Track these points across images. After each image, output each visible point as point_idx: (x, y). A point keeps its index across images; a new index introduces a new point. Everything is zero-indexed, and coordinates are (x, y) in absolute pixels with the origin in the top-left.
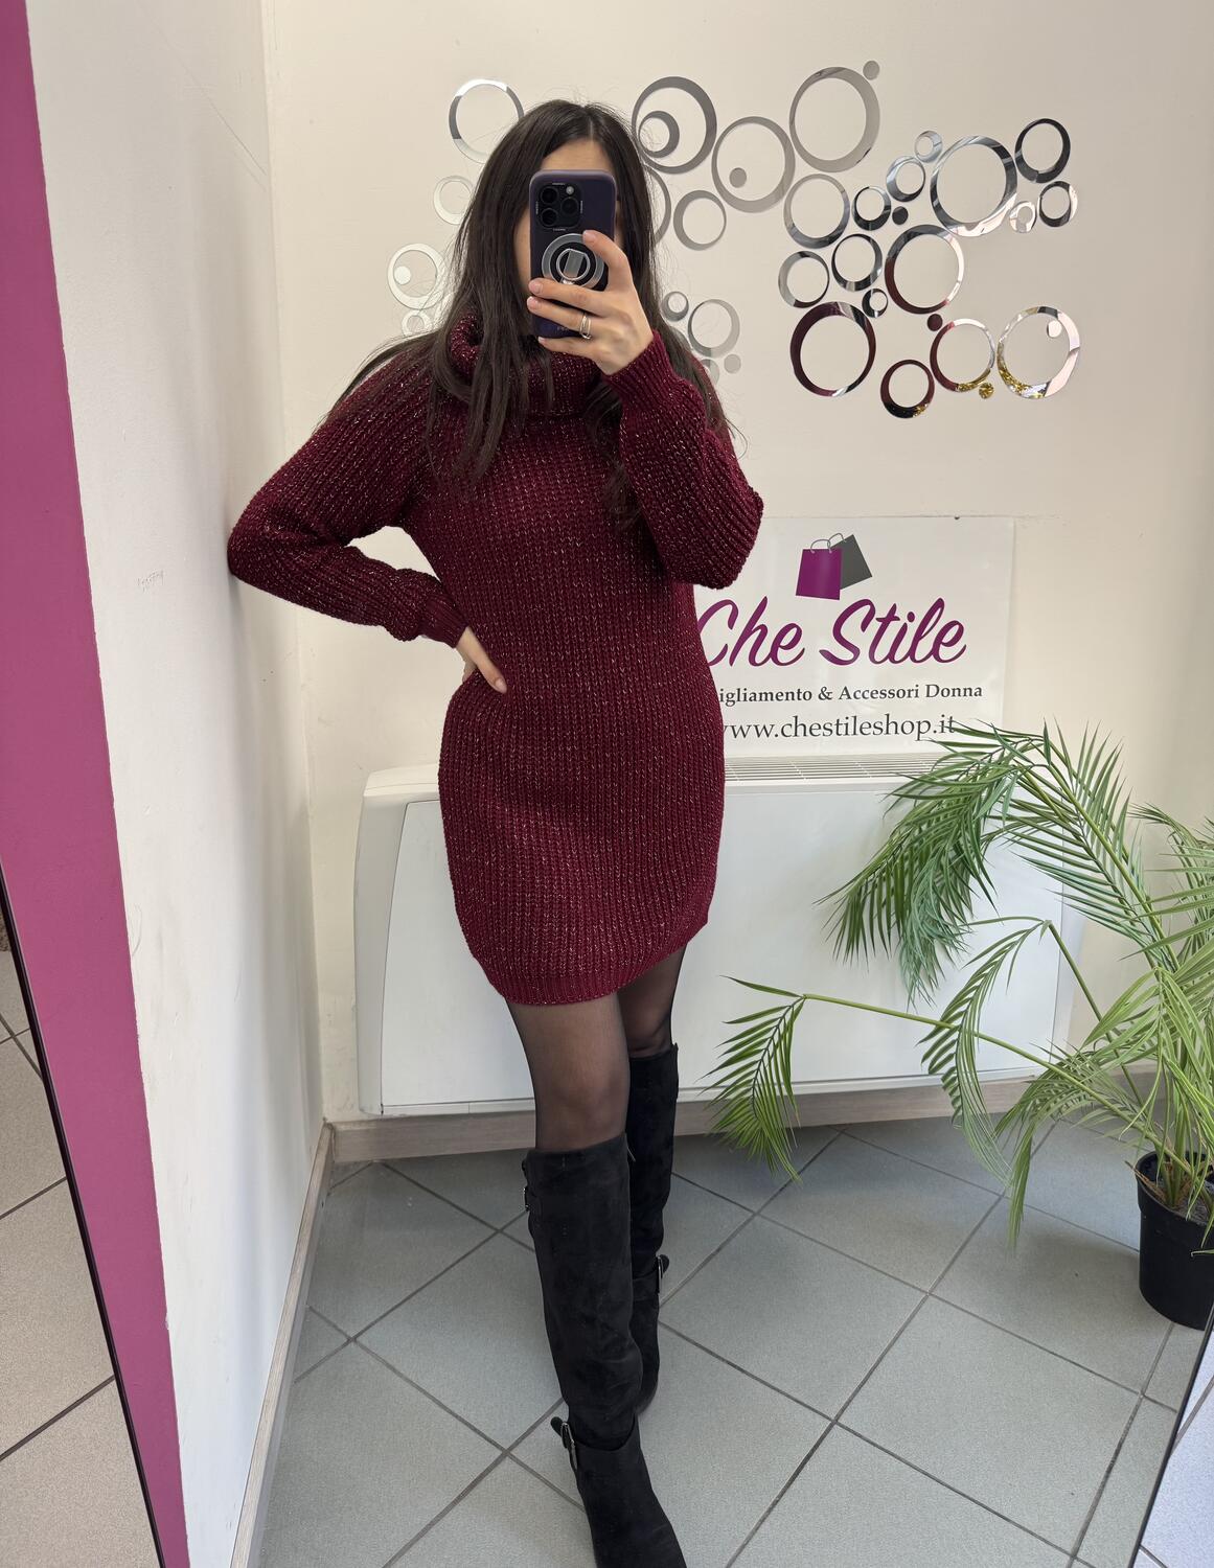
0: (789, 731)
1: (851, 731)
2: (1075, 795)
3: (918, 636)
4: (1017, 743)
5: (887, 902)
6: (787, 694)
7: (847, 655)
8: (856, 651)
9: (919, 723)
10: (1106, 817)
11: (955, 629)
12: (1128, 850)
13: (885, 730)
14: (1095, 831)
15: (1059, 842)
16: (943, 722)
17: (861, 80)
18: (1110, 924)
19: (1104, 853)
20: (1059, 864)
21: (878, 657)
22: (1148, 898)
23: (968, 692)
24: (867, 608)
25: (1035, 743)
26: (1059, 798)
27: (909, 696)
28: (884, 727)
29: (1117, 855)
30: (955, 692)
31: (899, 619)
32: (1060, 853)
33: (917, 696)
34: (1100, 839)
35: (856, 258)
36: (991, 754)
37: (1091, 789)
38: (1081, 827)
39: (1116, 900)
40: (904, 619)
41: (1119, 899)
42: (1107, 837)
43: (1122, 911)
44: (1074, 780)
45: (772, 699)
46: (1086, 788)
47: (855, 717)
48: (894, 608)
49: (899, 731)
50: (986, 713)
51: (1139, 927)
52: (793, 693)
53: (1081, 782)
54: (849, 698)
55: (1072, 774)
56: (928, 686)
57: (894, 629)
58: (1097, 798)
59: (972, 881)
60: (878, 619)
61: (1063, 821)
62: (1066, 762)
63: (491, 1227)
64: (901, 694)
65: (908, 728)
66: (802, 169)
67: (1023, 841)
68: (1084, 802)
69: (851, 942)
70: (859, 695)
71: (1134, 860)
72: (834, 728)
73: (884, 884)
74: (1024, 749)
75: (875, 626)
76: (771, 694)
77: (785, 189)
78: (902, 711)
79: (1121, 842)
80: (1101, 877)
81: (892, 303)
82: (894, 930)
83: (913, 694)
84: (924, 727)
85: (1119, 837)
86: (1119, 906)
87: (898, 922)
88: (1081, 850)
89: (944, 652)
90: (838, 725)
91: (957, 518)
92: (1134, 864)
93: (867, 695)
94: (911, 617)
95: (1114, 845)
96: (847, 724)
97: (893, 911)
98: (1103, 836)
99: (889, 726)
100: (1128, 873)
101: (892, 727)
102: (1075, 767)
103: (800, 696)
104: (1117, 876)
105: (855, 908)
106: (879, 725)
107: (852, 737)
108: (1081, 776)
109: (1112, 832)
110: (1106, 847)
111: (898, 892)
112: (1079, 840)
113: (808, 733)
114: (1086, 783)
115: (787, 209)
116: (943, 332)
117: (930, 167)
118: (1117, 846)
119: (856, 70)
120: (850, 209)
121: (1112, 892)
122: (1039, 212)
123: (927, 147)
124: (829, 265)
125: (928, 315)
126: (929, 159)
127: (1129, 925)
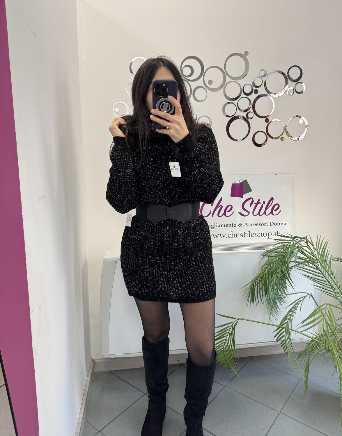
0: (230, 236)
3: (267, 208)
4: (297, 239)
5: (262, 288)
6: (229, 225)
7: (246, 213)
8: (249, 212)
9: (268, 233)
10: (326, 261)
11: (277, 206)
12: (333, 271)
13: (258, 236)
15: (312, 269)
16: (275, 233)
17: (244, 56)
19: (326, 272)
20: (312, 276)
21: (255, 214)
22: (339, 286)
23: (282, 224)
24: (251, 200)
25: (303, 239)
26: (311, 256)
27: (265, 225)
28: (258, 235)
29: (329, 273)
30: (278, 224)
31: (260, 203)
32: (312, 272)
33: (267, 225)
34: (324, 268)
35: (244, 103)
37: (320, 253)
38: (318, 264)
39: (330, 287)
40: (262, 203)
41: (331, 286)
42: (326, 267)
43: (332, 290)
45: (225, 227)
46: (319, 253)
47: (249, 232)
48: (259, 200)
49: (263, 235)
50: (287, 231)
51: (338, 295)
52: (231, 225)
54: (247, 226)
55: (314, 248)
56: (270, 223)
57: (259, 206)
58: (322, 256)
59: (287, 282)
60: (255, 203)
61: (313, 263)
62: (312, 245)
64: (263, 225)
65: (265, 235)
66: (228, 80)
67: (301, 269)
69: (252, 300)
70: (250, 225)
71: (335, 274)
74: (300, 241)
75: (254, 205)
76: (225, 225)
77: (223, 85)
78: (263, 230)
80: (325, 280)
81: (255, 115)
82: (264, 297)
83: (266, 225)
84: (270, 234)
85: (330, 267)
87: (265, 294)
88: (319, 271)
89: (274, 212)
90: (244, 234)
91: (276, 174)
93: (252, 225)
94: (264, 202)
96: (247, 234)
97: (264, 291)
100: (333, 278)
101: (260, 234)
102: (315, 247)
103: (233, 226)
104: (330, 279)
105: (252, 289)
106: (256, 234)
107: (248, 237)
108: (317, 249)
109: (327, 266)
110: (326, 270)
111: (265, 285)
112: (317, 268)
113: (236, 236)
114: (318, 251)
115: (224, 90)
116: (270, 123)
117: (264, 78)
118: (329, 270)
119: (242, 53)
120: (242, 90)
121: (329, 284)
122: (295, 90)
123: (263, 74)
124: (236, 105)
125: (265, 118)
126: (263, 76)
127: (335, 294)
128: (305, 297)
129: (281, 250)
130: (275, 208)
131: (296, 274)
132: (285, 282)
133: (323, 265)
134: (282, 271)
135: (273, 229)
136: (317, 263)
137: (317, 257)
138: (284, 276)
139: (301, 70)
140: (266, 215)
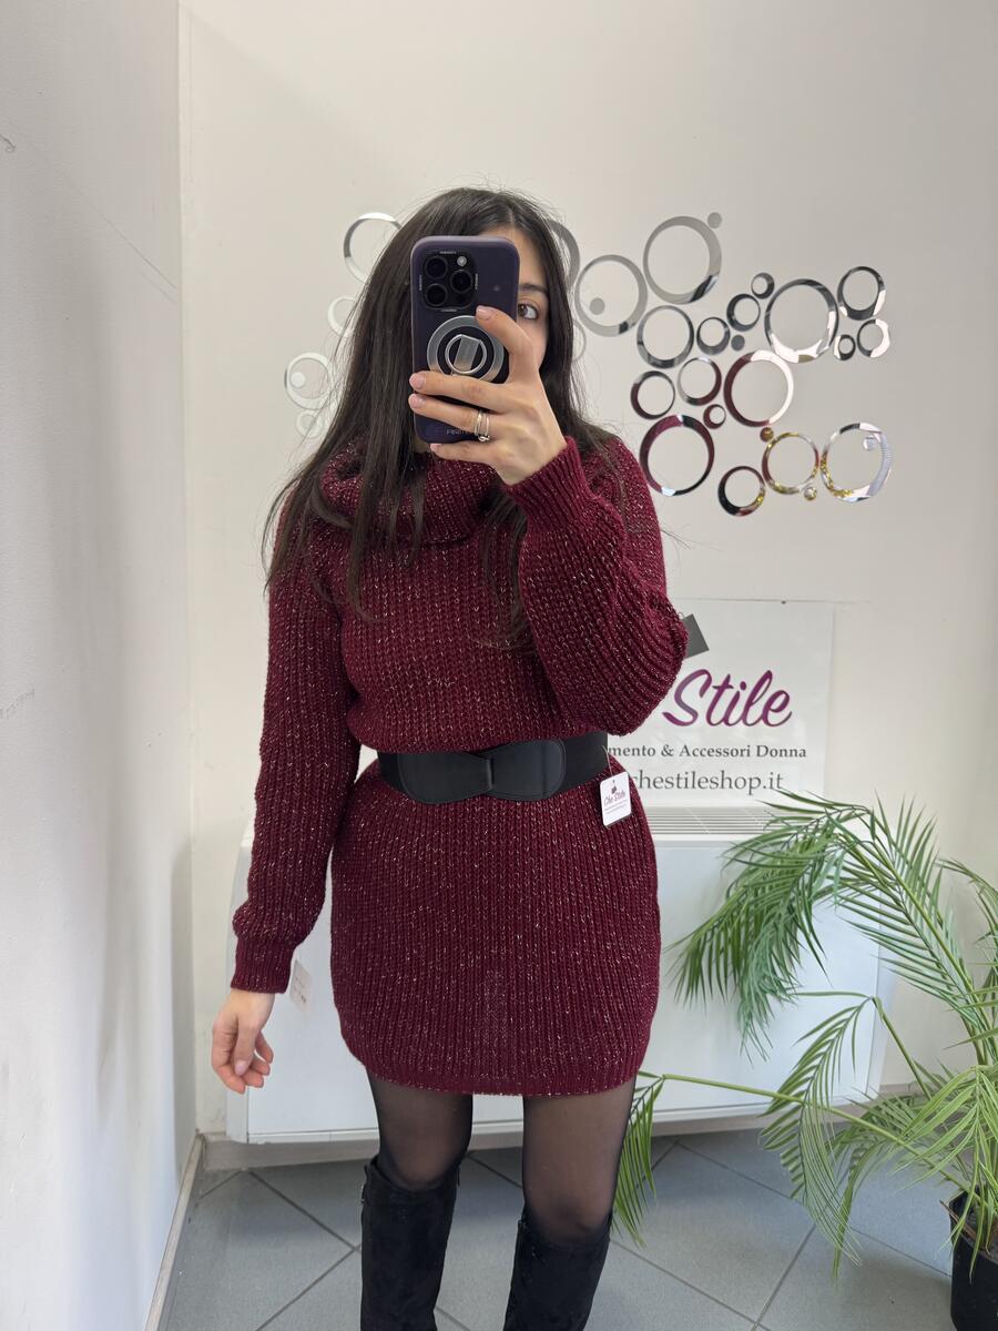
1: (690, 784)
2: (894, 863)
3: (750, 703)
4: (841, 811)
5: (724, 950)
6: (634, 750)
7: (686, 717)
8: (695, 714)
9: (751, 780)
10: (923, 885)
11: (780, 699)
12: (943, 916)
13: (719, 785)
14: (912, 900)
15: (876, 904)
16: (771, 779)
17: (706, 228)
18: (929, 989)
19: (921, 919)
20: (876, 926)
21: (714, 720)
22: (961, 961)
23: (794, 753)
24: (703, 678)
25: (858, 812)
26: (877, 862)
27: (741, 755)
28: (720, 782)
29: (932, 922)
30: (782, 753)
31: (732, 687)
33: (748, 755)
34: (917, 906)
35: (698, 377)
36: (818, 820)
37: (909, 858)
38: (900, 893)
39: (934, 966)
40: (737, 688)
41: (938, 964)
42: (923, 903)
44: (893, 848)
46: (904, 856)
47: (694, 773)
48: (728, 678)
49: (733, 785)
50: (808, 781)
51: (955, 992)
52: (638, 749)
53: (899, 850)
54: (688, 754)
55: (891, 842)
56: (759, 747)
57: (728, 695)
58: (914, 867)
59: (800, 936)
60: (715, 687)
61: (883, 886)
62: (886, 831)
63: (348, 1244)
64: (735, 752)
65: (740, 783)
66: (653, 300)
67: (849, 904)
68: (901, 871)
69: (691, 985)
70: (697, 753)
71: (949, 925)
72: (675, 782)
73: (722, 934)
74: (848, 818)
75: (711, 693)
76: (620, 750)
77: (638, 316)
78: (738, 768)
79: (936, 907)
80: (920, 942)
81: (730, 417)
82: (731, 978)
83: (745, 753)
84: (755, 783)
85: (934, 903)
86: (935, 969)
87: (734, 971)
88: (900, 915)
89: (773, 717)
90: (678, 779)
91: (784, 603)
92: (949, 929)
93: (705, 753)
94: (743, 686)
95: (930, 912)
96: (686, 779)
97: (730, 960)
98: (920, 904)
99: (723, 781)
100: (943, 939)
101: (727, 782)
102: (894, 837)
103: (646, 752)
104: (933, 941)
105: (695, 954)
106: (715, 780)
107: (690, 790)
108: (899, 845)
109: (927, 900)
110: (923, 915)
111: (735, 943)
112: (898, 905)
113: (652, 785)
114: (903, 851)
115: (640, 336)
116: (774, 443)
117: (764, 303)
118: (933, 912)
119: (700, 218)
120: (695, 336)
121: (929, 956)
122: (857, 343)
123: (762, 286)
124: (675, 382)
125: (760, 429)
126: (763, 296)
127: (946, 989)
128: (859, 1009)
129: (788, 842)
130: (776, 704)
131: (827, 917)
132: (794, 938)
133: (915, 897)
134: (791, 910)
135: (764, 767)
136: (897, 887)
137: (899, 872)
138: (796, 921)
139: (880, 283)
140: (746, 724)
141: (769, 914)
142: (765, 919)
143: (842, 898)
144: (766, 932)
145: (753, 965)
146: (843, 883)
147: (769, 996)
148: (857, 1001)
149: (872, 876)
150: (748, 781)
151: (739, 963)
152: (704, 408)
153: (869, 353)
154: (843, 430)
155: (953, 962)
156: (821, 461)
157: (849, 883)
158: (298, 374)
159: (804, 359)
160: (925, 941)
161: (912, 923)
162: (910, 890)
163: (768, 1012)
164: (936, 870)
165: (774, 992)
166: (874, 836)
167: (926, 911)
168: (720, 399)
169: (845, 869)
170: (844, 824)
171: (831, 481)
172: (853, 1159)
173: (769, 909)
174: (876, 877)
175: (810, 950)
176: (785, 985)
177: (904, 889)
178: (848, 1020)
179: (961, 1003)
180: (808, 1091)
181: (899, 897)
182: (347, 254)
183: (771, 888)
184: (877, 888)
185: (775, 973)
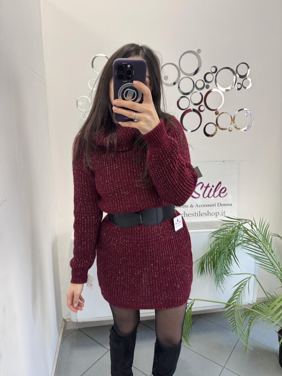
1: (199, 215)
2: (258, 235)
3: (215, 191)
4: (242, 221)
5: (210, 262)
7: (197, 196)
8: (199, 195)
9: (216, 213)
10: (267, 241)
11: (224, 189)
12: (273, 250)
14: (264, 246)
15: (254, 248)
16: (222, 213)
17: (197, 53)
18: (269, 271)
20: (254, 254)
21: (205, 196)
22: (279, 263)
23: (228, 205)
24: (201, 184)
25: (247, 221)
26: (253, 235)
28: (207, 214)
29: (270, 252)
30: (225, 205)
31: (209, 187)
32: (255, 251)
35: (196, 97)
36: (236, 224)
37: (263, 234)
38: (261, 244)
39: (271, 264)
40: (211, 187)
42: (267, 247)
43: (273, 267)
44: (258, 231)
46: (261, 233)
47: (200, 212)
48: (208, 184)
49: (211, 215)
50: (233, 213)
51: (277, 272)
53: (260, 232)
54: (198, 207)
55: (257, 229)
56: (218, 204)
57: (209, 189)
58: (264, 236)
59: (232, 257)
60: (205, 187)
61: (256, 242)
62: (256, 226)
63: (107, 349)
64: (211, 206)
65: (213, 214)
66: (182, 75)
67: (246, 248)
68: (261, 238)
69: (201, 272)
70: (200, 206)
71: (275, 252)
72: (194, 215)
73: (210, 258)
74: (245, 223)
75: (204, 189)
77: (178, 80)
78: (212, 210)
81: (206, 108)
82: (213, 270)
83: (214, 205)
84: (217, 214)
85: (270, 247)
86: (271, 266)
87: (213, 268)
88: (261, 250)
89: (222, 195)
90: (195, 214)
91: (224, 161)
92: (275, 254)
93: (203, 206)
94: (213, 186)
96: (198, 213)
97: (212, 265)
98: (266, 247)
99: (208, 214)
100: (273, 256)
101: (209, 214)
102: (258, 228)
103: (186, 207)
104: (270, 257)
105: (202, 264)
106: (206, 214)
107: (199, 217)
108: (260, 230)
109: (268, 246)
110: (267, 250)
111: (214, 260)
112: (260, 248)
113: (188, 215)
114: (261, 232)
115: (179, 86)
116: (219, 115)
117: (215, 75)
118: (270, 249)
119: (195, 51)
120: (195, 85)
121: (270, 262)
122: (242, 85)
123: (214, 70)
124: (190, 99)
125: (215, 111)
126: (214, 73)
127: (275, 271)
128: (250, 278)
129: (227, 231)
130: (223, 191)
131: (240, 252)
132: (230, 258)
133: (265, 245)
134: (229, 250)
135: (220, 209)
136: (259, 242)
137: (260, 238)
138: (231, 253)
139: (248, 67)
140: (214, 197)
141: (223, 251)
142: (222, 253)
143: (244, 246)
144: (222, 257)
145: (219, 266)
146: (244, 242)
147: (224, 275)
148: (249, 276)
149: (252, 239)
150: (215, 213)
151: (214, 266)
152: (198, 106)
153: (245, 88)
154: (239, 111)
155: (277, 264)
156: (233, 120)
157: (246, 242)
158: (80, 102)
159: (227, 90)
160: (268, 257)
161: (264, 253)
162: (263, 243)
163: (224, 279)
164: (271, 236)
165: (225, 274)
166: (252, 228)
167: (268, 249)
168: (203, 103)
169: (244, 238)
170: (243, 225)
171: (236, 125)
172: (250, 320)
173: (223, 250)
174: (253, 240)
175: (235, 261)
176: (228, 271)
177: (262, 243)
178: (247, 281)
179: (279, 275)
180: (236, 302)
181: (260, 245)
182: (93, 67)
183: (223, 244)
184: (254, 243)
185: (225, 268)
